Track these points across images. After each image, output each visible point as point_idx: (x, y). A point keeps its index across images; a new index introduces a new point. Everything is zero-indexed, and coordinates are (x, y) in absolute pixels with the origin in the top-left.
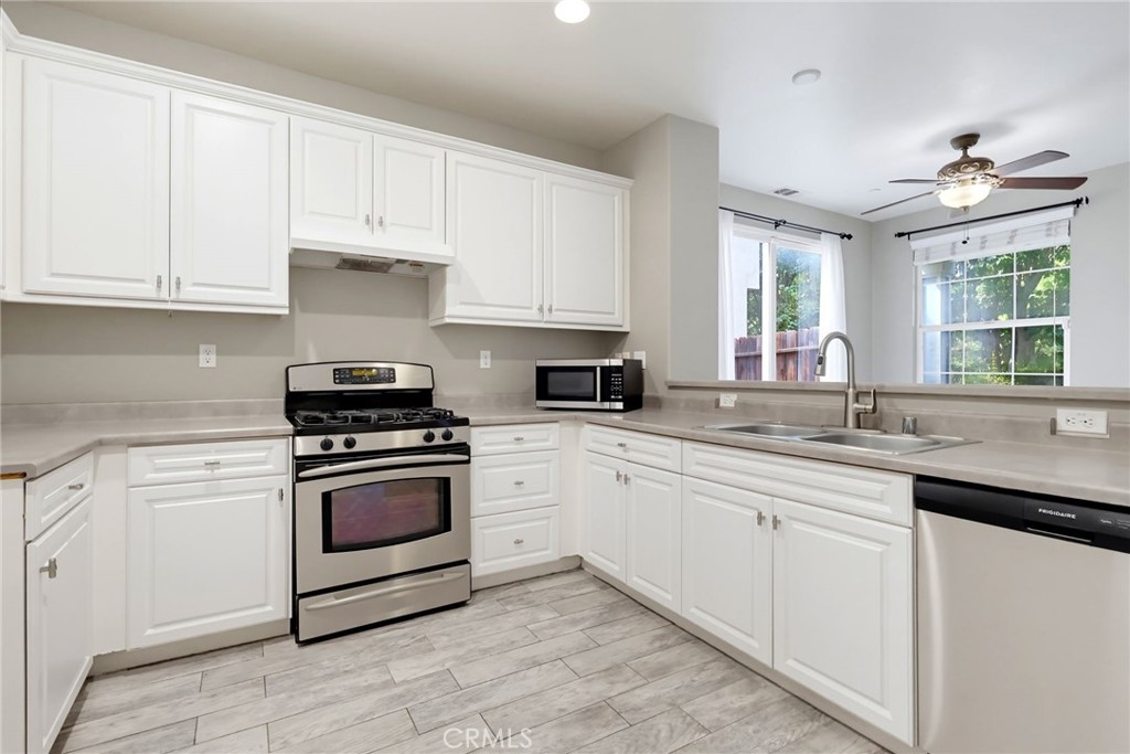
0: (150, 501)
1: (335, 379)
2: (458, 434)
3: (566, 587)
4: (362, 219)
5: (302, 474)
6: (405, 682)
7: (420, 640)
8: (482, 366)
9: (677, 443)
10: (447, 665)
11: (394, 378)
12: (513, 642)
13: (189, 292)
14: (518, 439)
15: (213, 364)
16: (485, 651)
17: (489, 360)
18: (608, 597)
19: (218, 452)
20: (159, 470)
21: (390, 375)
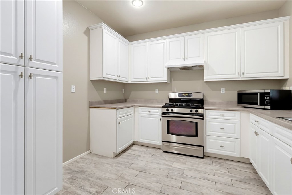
0: (141, 117)
1: (178, 96)
2: (200, 111)
3: (239, 167)
4: (182, 58)
5: (163, 116)
6: (174, 167)
7: (184, 161)
8: (222, 93)
9: (271, 123)
10: (185, 169)
11: (192, 96)
12: (206, 172)
14: (222, 115)
15: (158, 93)
16: (196, 170)
17: (224, 91)
18: (252, 176)
19: (151, 109)
20: (142, 111)
21: (191, 95)
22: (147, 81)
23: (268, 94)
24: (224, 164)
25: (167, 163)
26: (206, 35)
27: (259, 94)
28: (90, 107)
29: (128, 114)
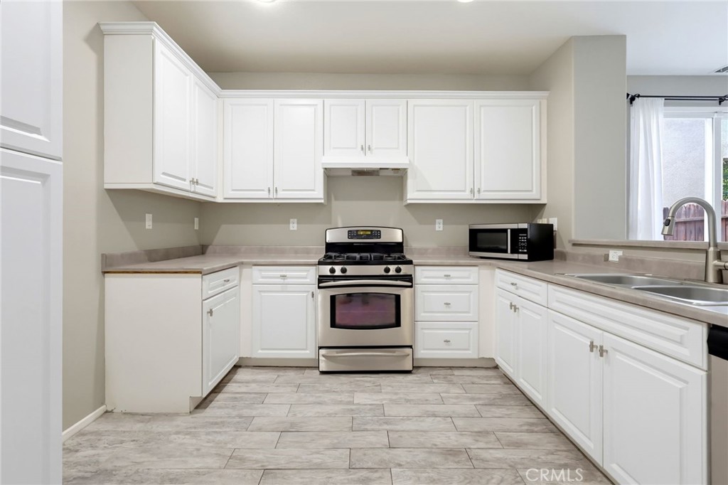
0: (260, 291)
1: (349, 236)
2: (405, 269)
3: (479, 377)
4: (360, 147)
5: (321, 285)
6: (358, 404)
7: (376, 386)
8: (437, 229)
9: (544, 284)
10: (384, 402)
11: (380, 236)
12: (427, 400)
13: (281, 194)
14: (447, 276)
15: (295, 229)
16: (407, 401)
17: (441, 225)
19: (286, 271)
20: (263, 277)
21: (378, 234)
22: (271, 197)
23: (524, 231)
24: (452, 377)
25: (339, 398)
26: (412, 102)
27: (509, 231)
28: (105, 273)
29: (228, 285)
